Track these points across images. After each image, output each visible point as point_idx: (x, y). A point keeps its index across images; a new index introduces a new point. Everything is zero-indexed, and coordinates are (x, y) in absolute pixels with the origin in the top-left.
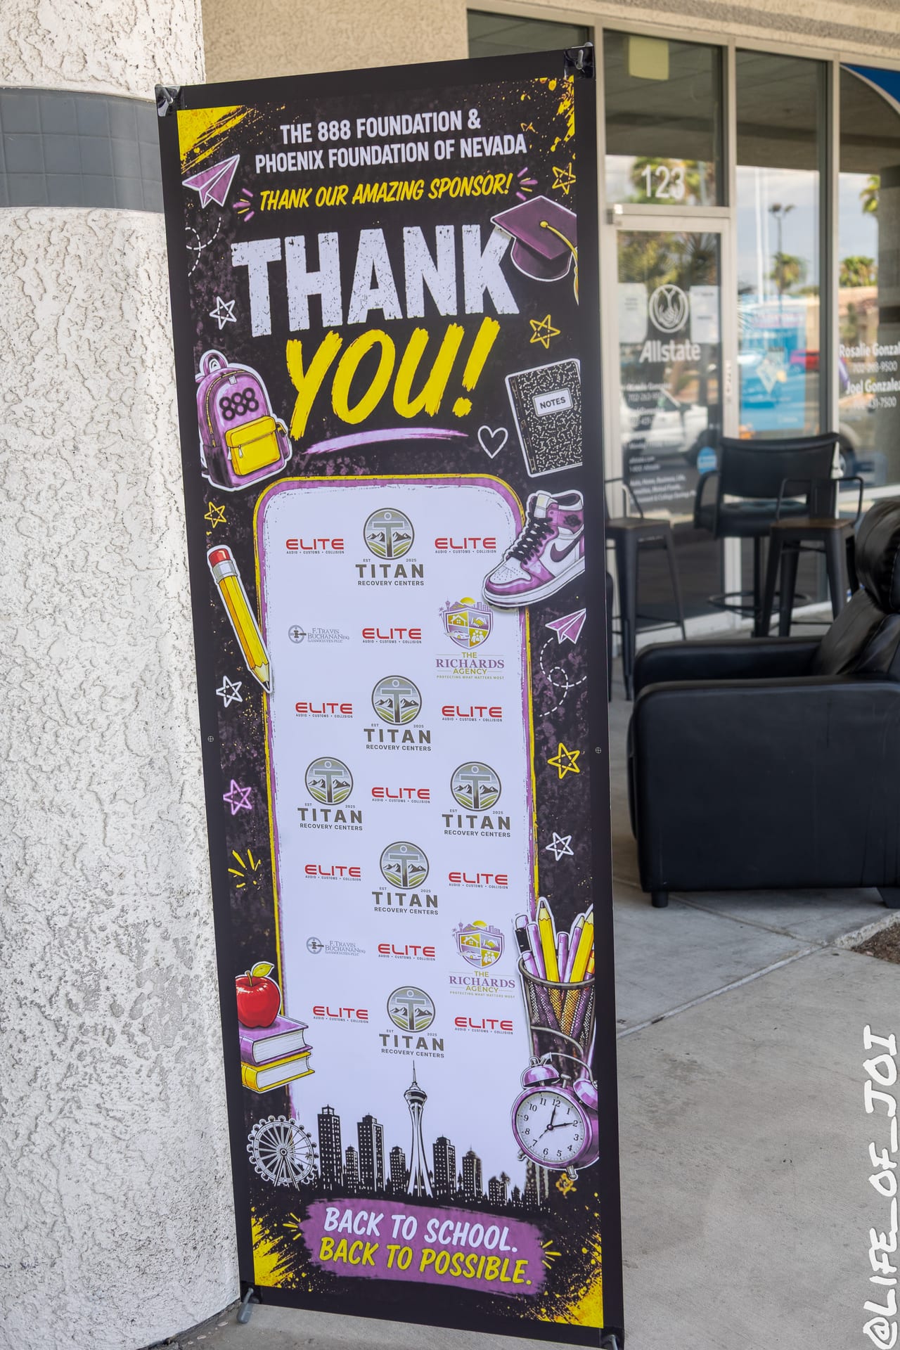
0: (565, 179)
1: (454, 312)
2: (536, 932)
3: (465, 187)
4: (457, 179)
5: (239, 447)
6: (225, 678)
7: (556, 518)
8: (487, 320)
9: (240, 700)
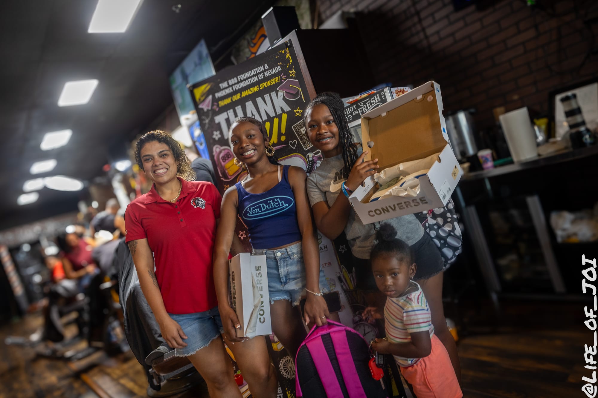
0: (293, 73)
1: (274, 115)
2: (344, 276)
3: (269, 83)
4: (266, 82)
5: (229, 168)
6: (240, 232)
7: (315, 159)
8: (283, 114)
9: (245, 236)
